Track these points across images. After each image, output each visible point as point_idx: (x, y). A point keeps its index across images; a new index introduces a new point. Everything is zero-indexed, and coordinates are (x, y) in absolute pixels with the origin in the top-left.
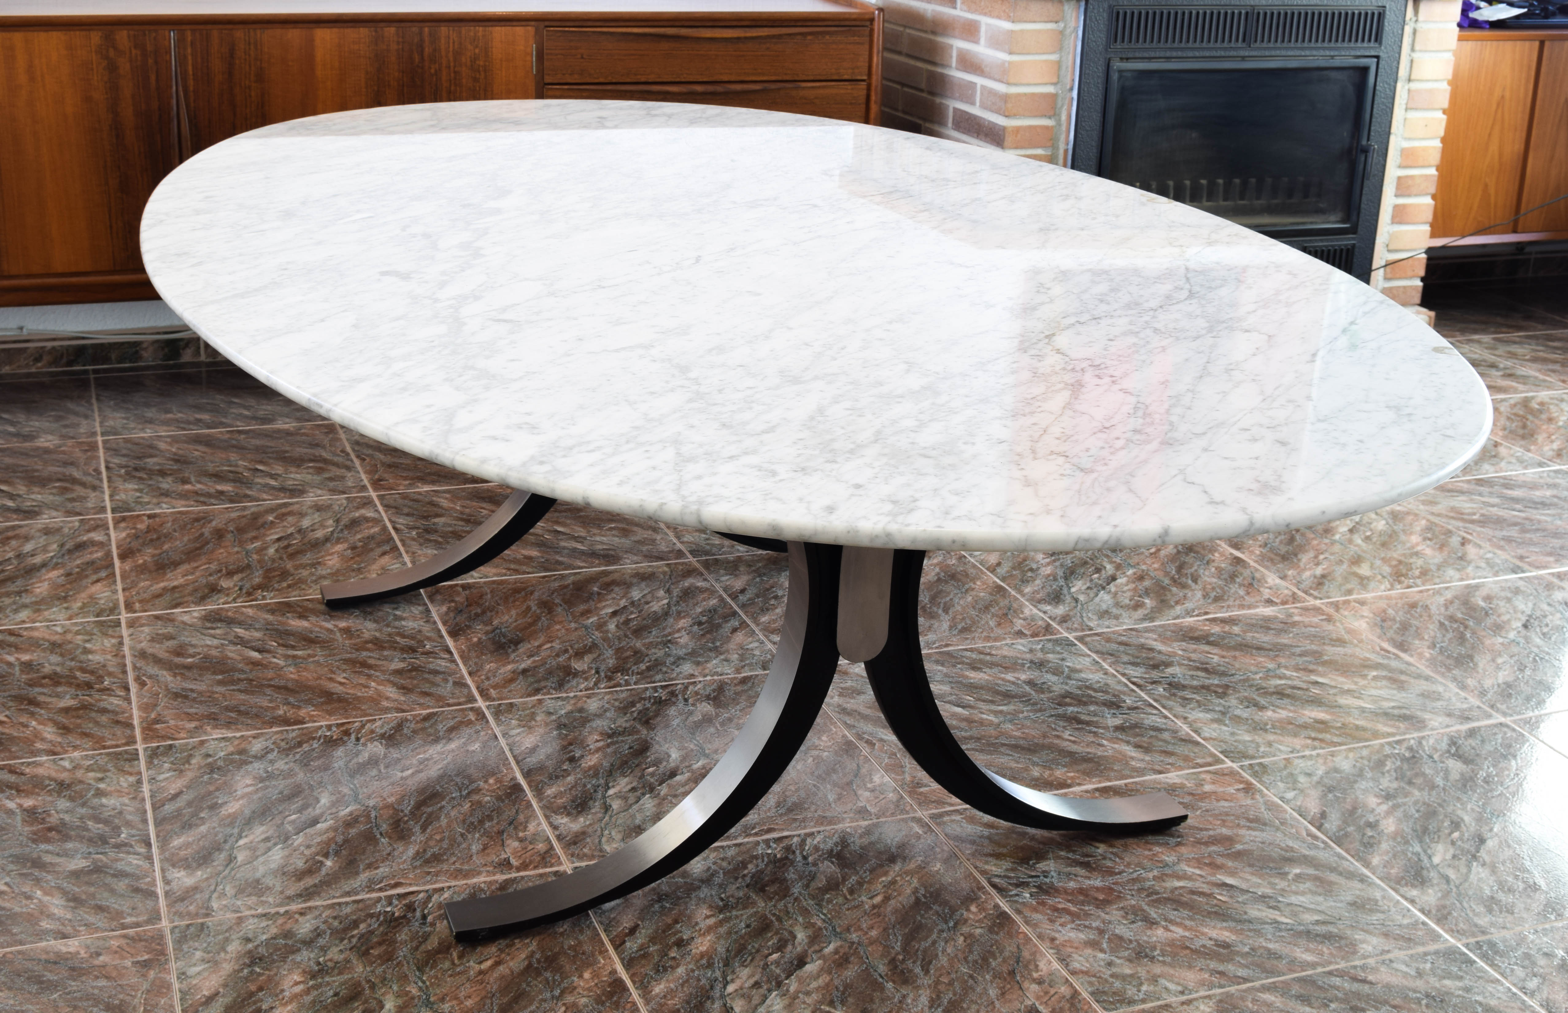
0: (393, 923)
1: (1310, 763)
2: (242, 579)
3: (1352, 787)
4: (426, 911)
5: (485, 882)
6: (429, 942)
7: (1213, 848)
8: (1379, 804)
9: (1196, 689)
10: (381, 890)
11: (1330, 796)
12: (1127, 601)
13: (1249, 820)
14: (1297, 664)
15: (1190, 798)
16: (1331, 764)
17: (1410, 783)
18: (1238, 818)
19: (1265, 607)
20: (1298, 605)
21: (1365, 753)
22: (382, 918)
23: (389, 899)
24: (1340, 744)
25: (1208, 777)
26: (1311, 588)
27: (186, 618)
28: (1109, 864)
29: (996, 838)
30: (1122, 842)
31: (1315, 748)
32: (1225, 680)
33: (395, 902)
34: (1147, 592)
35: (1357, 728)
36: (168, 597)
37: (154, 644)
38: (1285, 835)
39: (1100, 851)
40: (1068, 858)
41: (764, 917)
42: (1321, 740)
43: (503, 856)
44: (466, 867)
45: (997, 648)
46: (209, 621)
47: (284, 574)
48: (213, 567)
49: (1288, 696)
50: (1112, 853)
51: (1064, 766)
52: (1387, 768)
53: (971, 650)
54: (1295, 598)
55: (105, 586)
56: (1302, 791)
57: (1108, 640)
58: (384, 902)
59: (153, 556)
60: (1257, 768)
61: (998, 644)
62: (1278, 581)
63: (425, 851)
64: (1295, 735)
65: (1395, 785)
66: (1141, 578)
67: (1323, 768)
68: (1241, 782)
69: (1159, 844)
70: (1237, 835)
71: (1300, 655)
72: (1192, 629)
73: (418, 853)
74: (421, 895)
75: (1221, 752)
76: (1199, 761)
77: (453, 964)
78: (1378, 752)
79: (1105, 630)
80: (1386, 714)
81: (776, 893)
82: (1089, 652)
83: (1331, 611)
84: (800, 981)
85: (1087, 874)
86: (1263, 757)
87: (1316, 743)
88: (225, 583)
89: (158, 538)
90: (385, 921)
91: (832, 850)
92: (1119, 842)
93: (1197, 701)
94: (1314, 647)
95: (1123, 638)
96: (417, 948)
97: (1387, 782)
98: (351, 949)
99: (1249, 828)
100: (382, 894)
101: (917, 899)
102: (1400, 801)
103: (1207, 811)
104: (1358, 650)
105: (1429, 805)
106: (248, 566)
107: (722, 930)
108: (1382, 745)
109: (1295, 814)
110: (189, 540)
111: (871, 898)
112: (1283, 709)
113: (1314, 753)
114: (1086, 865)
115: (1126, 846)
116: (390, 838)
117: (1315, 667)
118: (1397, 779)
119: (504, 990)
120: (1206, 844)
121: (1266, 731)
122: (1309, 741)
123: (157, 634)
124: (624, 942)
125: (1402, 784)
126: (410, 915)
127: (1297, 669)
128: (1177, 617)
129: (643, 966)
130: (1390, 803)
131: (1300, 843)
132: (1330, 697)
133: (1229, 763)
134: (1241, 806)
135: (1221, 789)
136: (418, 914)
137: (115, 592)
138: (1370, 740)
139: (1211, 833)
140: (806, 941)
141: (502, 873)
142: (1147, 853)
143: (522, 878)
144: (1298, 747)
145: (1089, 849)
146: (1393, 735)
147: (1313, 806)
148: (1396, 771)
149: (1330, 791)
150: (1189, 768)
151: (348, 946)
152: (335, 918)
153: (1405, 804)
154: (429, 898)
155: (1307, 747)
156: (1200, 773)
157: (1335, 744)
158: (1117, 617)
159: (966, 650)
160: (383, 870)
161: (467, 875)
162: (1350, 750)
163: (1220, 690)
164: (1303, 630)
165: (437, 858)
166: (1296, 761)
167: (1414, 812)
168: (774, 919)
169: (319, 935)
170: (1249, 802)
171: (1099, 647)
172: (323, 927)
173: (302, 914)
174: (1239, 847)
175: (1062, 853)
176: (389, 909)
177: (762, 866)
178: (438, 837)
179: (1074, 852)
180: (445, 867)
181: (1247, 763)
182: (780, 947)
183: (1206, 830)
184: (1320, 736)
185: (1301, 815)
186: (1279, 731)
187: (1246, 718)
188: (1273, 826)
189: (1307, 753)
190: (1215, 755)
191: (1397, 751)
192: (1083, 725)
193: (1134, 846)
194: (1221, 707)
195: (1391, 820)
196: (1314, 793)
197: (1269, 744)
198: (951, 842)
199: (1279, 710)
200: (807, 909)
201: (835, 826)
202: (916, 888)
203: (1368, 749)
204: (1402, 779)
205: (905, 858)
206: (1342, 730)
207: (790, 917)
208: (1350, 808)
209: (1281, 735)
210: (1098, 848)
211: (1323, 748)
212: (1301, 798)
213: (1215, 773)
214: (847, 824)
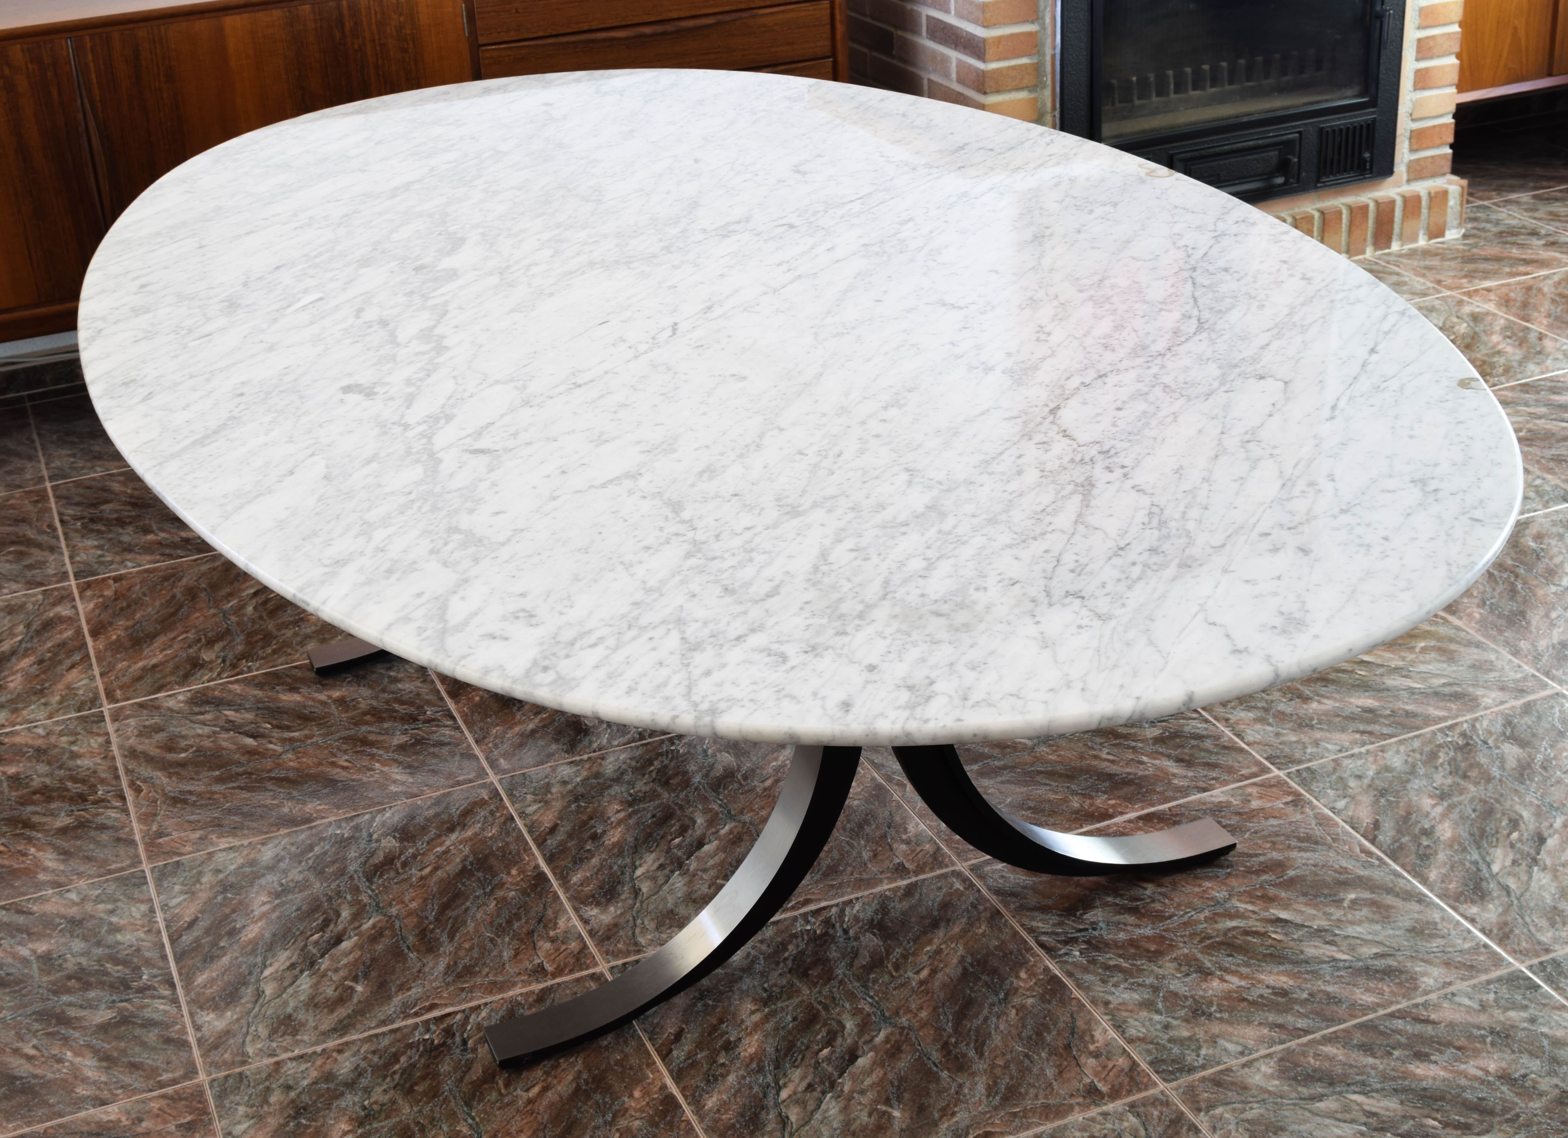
0: (434, 1052)
1: (1359, 763)
2: (224, 648)
3: (1405, 789)
4: (465, 1035)
5: (521, 994)
6: (472, 1072)
7: (1265, 877)
8: (1434, 806)
10: (416, 1014)
11: (1383, 800)
13: (1300, 840)
15: (1238, 818)
16: (1381, 762)
17: (1465, 777)
18: (1288, 837)
21: (1416, 744)
22: (421, 1049)
23: (426, 1023)
24: (1391, 736)
25: (1253, 790)
27: (171, 703)
28: (1158, 906)
29: (1041, 887)
30: (1169, 881)
31: (1364, 744)
33: (433, 1027)
35: (1408, 714)
36: (149, 679)
37: (143, 739)
38: (1338, 854)
39: (1148, 892)
40: (1116, 904)
41: (810, 1007)
42: (1370, 733)
43: (537, 961)
44: (500, 978)
46: (196, 704)
47: (268, 638)
48: (191, 635)
49: (1333, 682)
50: (1160, 893)
51: (1104, 792)
52: (1441, 761)
55: (81, 672)
56: (1353, 798)
58: (421, 1029)
59: (126, 629)
60: (1305, 774)
63: (456, 963)
64: (1343, 730)
65: (1449, 781)
67: (1374, 767)
68: (1289, 794)
69: (1209, 878)
70: (1288, 859)
73: (448, 967)
74: (459, 1017)
75: (1267, 759)
76: (1244, 772)
77: (501, 1094)
78: (1430, 742)
80: (1436, 694)
81: (819, 977)
84: (854, 1078)
85: (1137, 922)
86: (1310, 760)
87: (1365, 738)
88: (207, 656)
89: (129, 606)
90: (425, 1050)
91: (872, 920)
92: (1167, 880)
96: (461, 1080)
97: (1441, 779)
98: (395, 1088)
99: (1301, 849)
100: (418, 1020)
101: (965, 969)
102: (1455, 799)
103: (1256, 832)
105: (1485, 802)
106: (228, 631)
107: (769, 1026)
108: (1434, 733)
109: (1347, 828)
110: (162, 605)
111: (917, 973)
112: (1327, 698)
113: (1363, 750)
114: (1134, 911)
115: (1174, 884)
116: (418, 951)
118: (1451, 773)
119: (555, 1120)
120: (1258, 873)
121: (1312, 727)
122: (1358, 736)
123: (145, 727)
124: (671, 1051)
125: (1458, 780)
126: (449, 1041)
129: (693, 1077)
130: (1445, 804)
131: (1353, 862)
132: (1378, 679)
133: (1276, 772)
134: (1291, 823)
135: (1269, 805)
136: (458, 1039)
137: (92, 678)
138: (1421, 728)
139: (1262, 859)
140: (855, 1030)
141: (538, 982)
142: (1197, 889)
143: (559, 984)
144: (1347, 744)
145: (1137, 892)
146: (1445, 719)
147: (1365, 816)
148: (1449, 764)
149: (1382, 795)
150: (1234, 782)
151: (392, 1085)
152: (374, 1052)
153: (1460, 803)
154: (467, 1019)
155: (1354, 743)
156: (1245, 786)
157: (1383, 735)
160: (416, 991)
161: (502, 987)
162: (1401, 742)
165: (469, 971)
166: (1346, 762)
167: (1470, 811)
168: (820, 1008)
169: (360, 1075)
170: (1299, 817)
172: (363, 1064)
173: (340, 1051)
174: (1291, 873)
175: (1109, 899)
176: (427, 1037)
177: (802, 946)
178: (467, 945)
179: (1121, 896)
180: (479, 980)
181: (1294, 769)
182: (829, 1042)
183: (1257, 855)
184: (1369, 728)
185: (1353, 828)
186: (1325, 727)
187: (1292, 715)
188: (1325, 844)
189: (1356, 750)
190: (1261, 763)
191: (1449, 739)
192: (1122, 741)
193: (1183, 883)
194: (1263, 704)
195: (1447, 825)
196: (1366, 800)
197: (1316, 743)
198: (994, 897)
199: (1325, 701)
200: (853, 993)
201: (874, 891)
202: (963, 957)
203: (1420, 740)
204: (1456, 773)
205: (948, 921)
206: (1392, 719)
207: (836, 1005)
208: (1404, 814)
209: (1328, 731)
210: (1146, 889)
211: (1373, 743)
212: (1353, 806)
213: (1261, 785)
214: (886, 887)
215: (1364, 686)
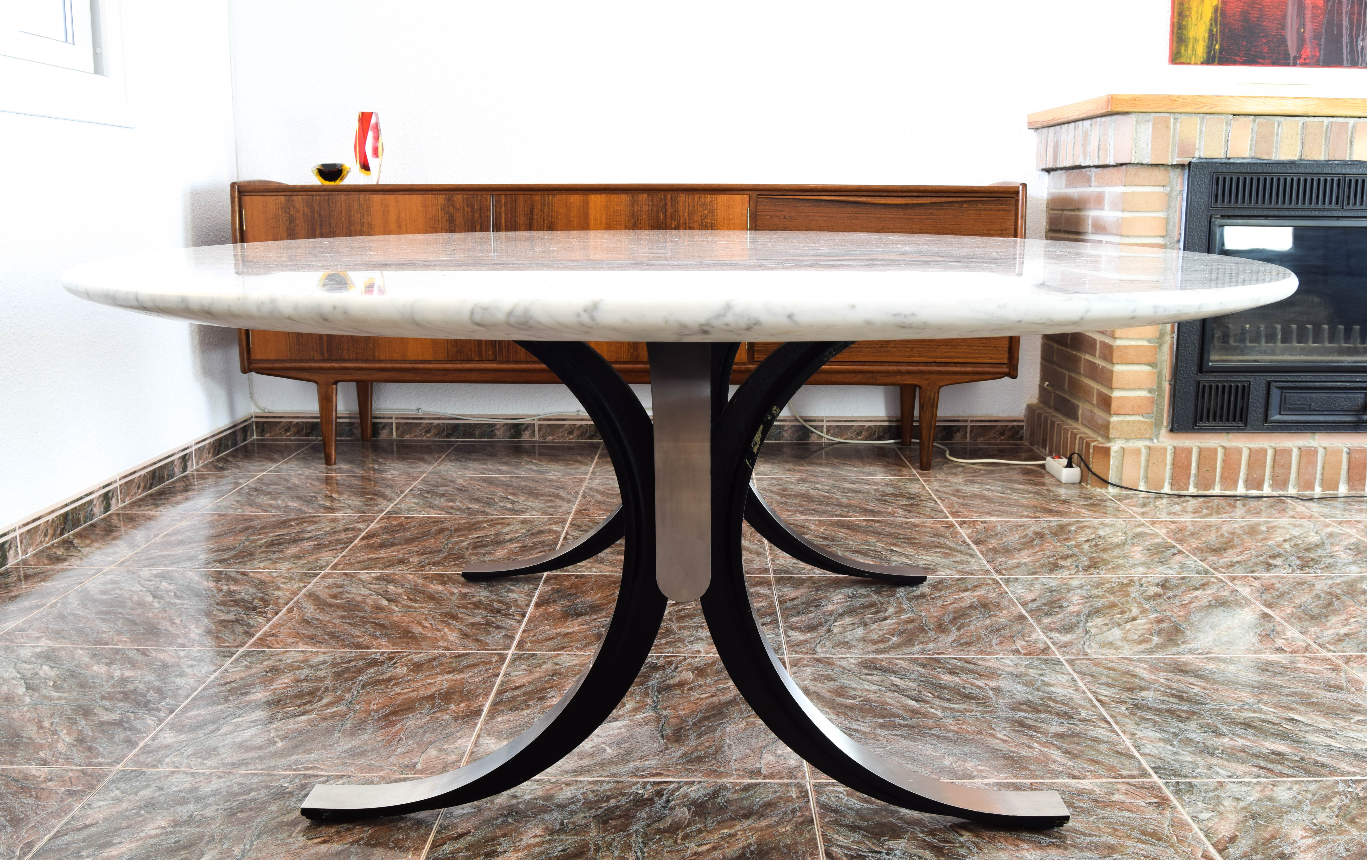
0: (279, 796)
1: (1244, 789)
2: (427, 558)
3: (1280, 817)
8: (1304, 839)
9: (1159, 712)
10: (296, 770)
11: (1251, 822)
12: (1136, 637)
13: (1144, 833)
14: (1280, 702)
16: (1267, 793)
17: (1352, 821)
18: (1133, 829)
19: (1271, 653)
20: (1308, 655)
21: (1313, 787)
22: (273, 792)
23: (296, 777)
24: (1288, 776)
25: (1123, 788)
26: (1328, 643)
27: (364, 577)
29: (865, 812)
30: (991, 834)
31: (1259, 776)
32: (1194, 707)
33: (297, 781)
34: (1159, 632)
35: (1316, 763)
36: (366, 564)
37: (326, 590)
38: (1177, 852)
39: (961, 839)
40: (925, 841)
41: (585, 846)
42: (1269, 770)
45: (985, 660)
46: (377, 580)
47: (459, 558)
48: (416, 549)
49: (1255, 728)
50: (974, 843)
51: (980, 760)
52: (1332, 804)
53: (959, 659)
54: (1307, 648)
55: (333, 554)
56: (1220, 813)
57: (1097, 665)
58: (288, 780)
59: (384, 540)
60: (1183, 787)
61: (988, 657)
62: (1297, 635)
63: (359, 748)
64: (1243, 762)
65: (1333, 821)
66: (1161, 621)
67: (1258, 795)
68: (1157, 798)
69: (1030, 842)
70: (1122, 845)
71: (1287, 695)
72: (1186, 664)
73: (351, 749)
75: (1153, 768)
76: (1124, 773)
77: (289, 837)
78: (1328, 788)
79: (1100, 657)
80: (1355, 755)
81: (615, 827)
82: (1072, 672)
83: (1341, 662)
86: (1195, 777)
87: (1262, 772)
88: (413, 560)
89: (398, 531)
90: (274, 794)
91: (698, 800)
92: (986, 834)
93: (1155, 722)
94: (1305, 690)
95: (1113, 665)
97: (1323, 817)
98: (226, 810)
99: (1139, 840)
100: (293, 774)
101: (744, 854)
102: (1330, 837)
103: (1103, 818)
104: (1352, 696)
106: (440, 551)
107: (537, 850)
108: (1336, 783)
109: (1201, 835)
110: (417, 533)
111: (699, 846)
112: (1242, 738)
113: (1255, 780)
114: (937, 850)
115: (992, 839)
116: (344, 734)
117: (1297, 706)
118: (1337, 816)
120: (1082, 848)
121: (1213, 756)
122: (1255, 769)
123: (334, 584)
124: (443, 845)
125: (1342, 823)
127: (1276, 706)
128: (1178, 653)
130: (1318, 838)
132: (1300, 733)
133: (1155, 778)
134: (1142, 819)
135: (1131, 801)
137: (336, 558)
138: (1324, 777)
139: (1094, 840)
144: (1239, 774)
145: (953, 837)
146: (1355, 774)
147: (1225, 829)
148: (1340, 808)
149: (1253, 818)
150: (1108, 777)
151: (226, 808)
152: (240, 785)
153: (1334, 841)
155: (1249, 775)
156: (1117, 783)
157: (1282, 775)
158: (1117, 648)
159: (955, 659)
160: (313, 756)
162: (1297, 782)
163: (1184, 715)
164: (1302, 674)
165: (362, 755)
166: (1231, 785)
167: (1342, 849)
168: (592, 848)
169: (214, 796)
170: (1155, 816)
171: (1084, 669)
172: (224, 790)
173: (220, 778)
175: (921, 837)
176: (286, 786)
177: (623, 803)
179: (934, 837)
181: (1174, 780)
184: (1270, 766)
185: (1206, 836)
186: (1227, 757)
187: (1198, 743)
188: (1168, 842)
189: (1247, 779)
190: (1144, 769)
191: (1350, 790)
192: (1024, 729)
193: (1002, 840)
194: (1177, 731)
195: (1310, 855)
196: (1233, 818)
197: (1210, 767)
198: (817, 809)
199: (1239, 739)
200: (631, 845)
201: (719, 781)
202: (751, 844)
203: (1318, 784)
204: (1344, 817)
205: (762, 816)
206: (1298, 764)
207: (608, 850)
208: (1268, 837)
209: (1227, 760)
210: (962, 836)
211: (1268, 777)
212: (1217, 820)
213: (1135, 786)
214: (731, 780)
215: (1285, 736)
